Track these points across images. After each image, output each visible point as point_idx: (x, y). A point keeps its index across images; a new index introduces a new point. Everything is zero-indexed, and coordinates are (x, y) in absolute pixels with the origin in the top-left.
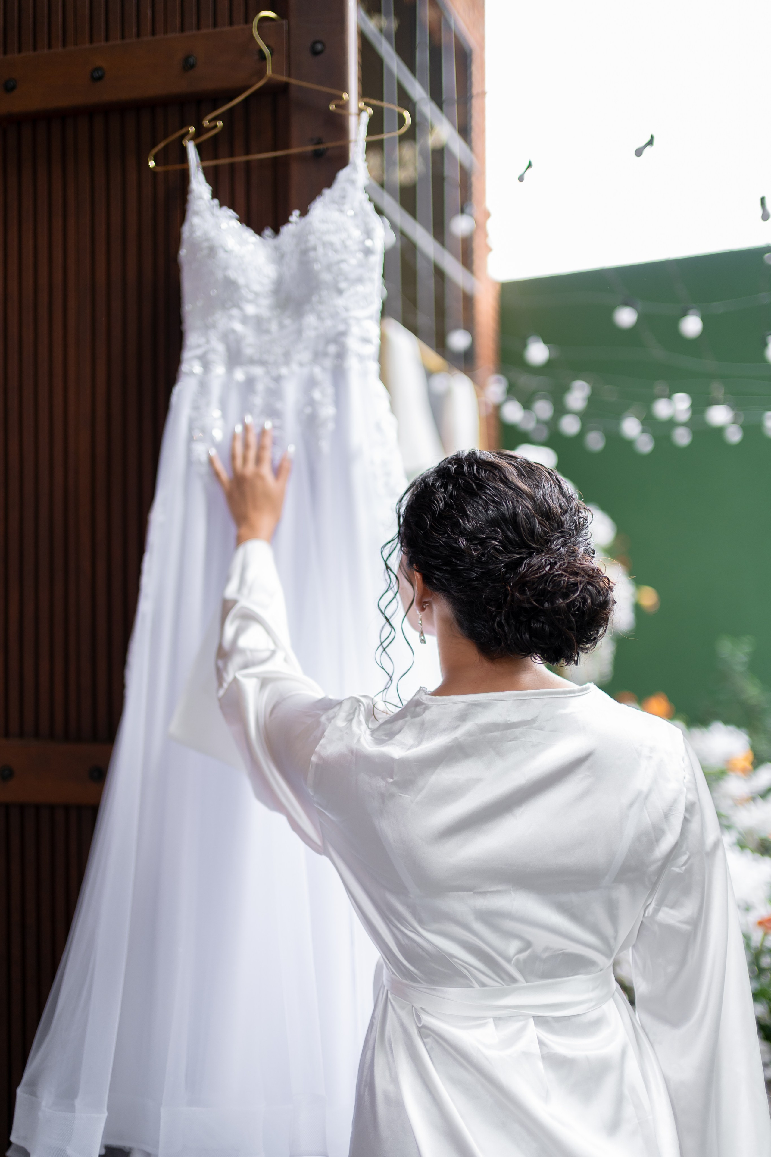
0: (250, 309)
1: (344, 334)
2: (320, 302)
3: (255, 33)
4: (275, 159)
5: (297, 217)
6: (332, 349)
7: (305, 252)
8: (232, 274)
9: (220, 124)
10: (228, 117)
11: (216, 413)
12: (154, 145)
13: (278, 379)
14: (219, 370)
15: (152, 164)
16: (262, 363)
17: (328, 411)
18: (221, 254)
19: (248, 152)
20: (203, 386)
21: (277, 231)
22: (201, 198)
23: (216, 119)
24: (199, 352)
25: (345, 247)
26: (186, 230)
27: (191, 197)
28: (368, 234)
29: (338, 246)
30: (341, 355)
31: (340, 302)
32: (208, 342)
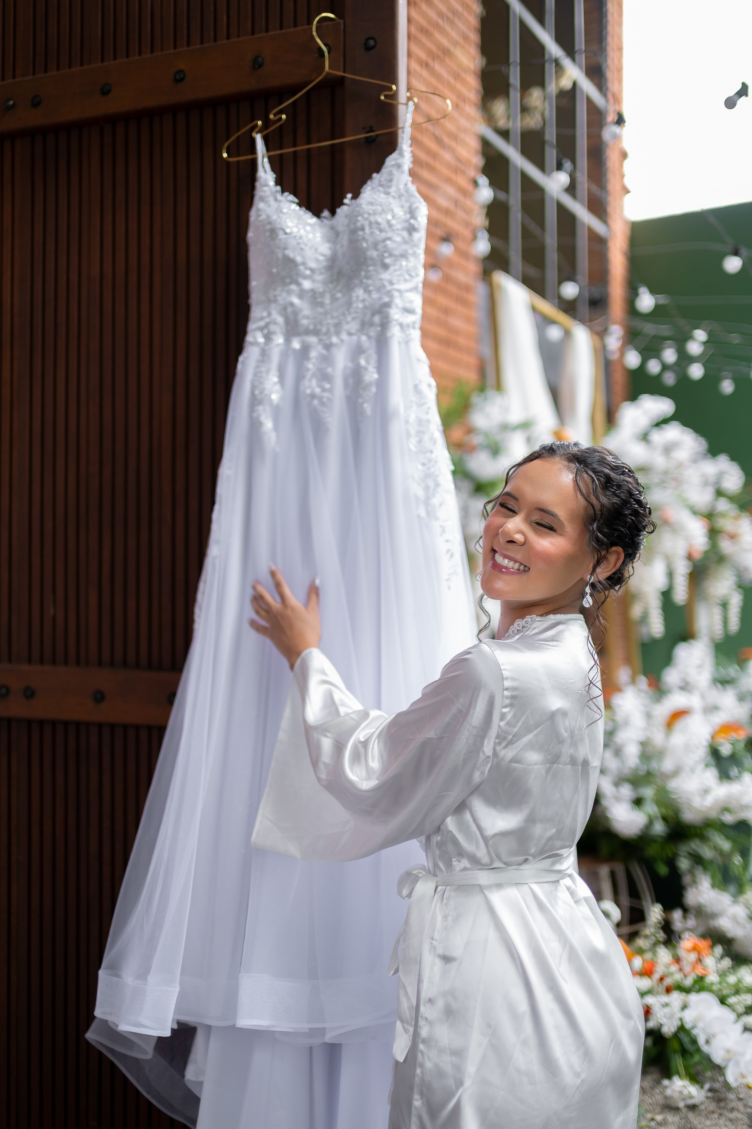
0: (307, 285)
1: (388, 305)
2: (367, 277)
3: (314, 33)
4: (333, 146)
5: (349, 200)
6: (377, 319)
7: (354, 232)
8: (290, 253)
9: (284, 117)
10: (292, 111)
11: (274, 378)
12: (228, 138)
13: (328, 347)
14: (279, 340)
15: (225, 155)
16: (316, 332)
17: (372, 375)
18: (282, 236)
19: (309, 143)
20: (264, 354)
21: (333, 213)
22: (267, 185)
23: (281, 112)
24: (262, 324)
25: (390, 226)
26: (253, 214)
27: (258, 184)
28: (412, 213)
29: (384, 225)
30: (385, 324)
31: (385, 276)
32: (269, 314)
